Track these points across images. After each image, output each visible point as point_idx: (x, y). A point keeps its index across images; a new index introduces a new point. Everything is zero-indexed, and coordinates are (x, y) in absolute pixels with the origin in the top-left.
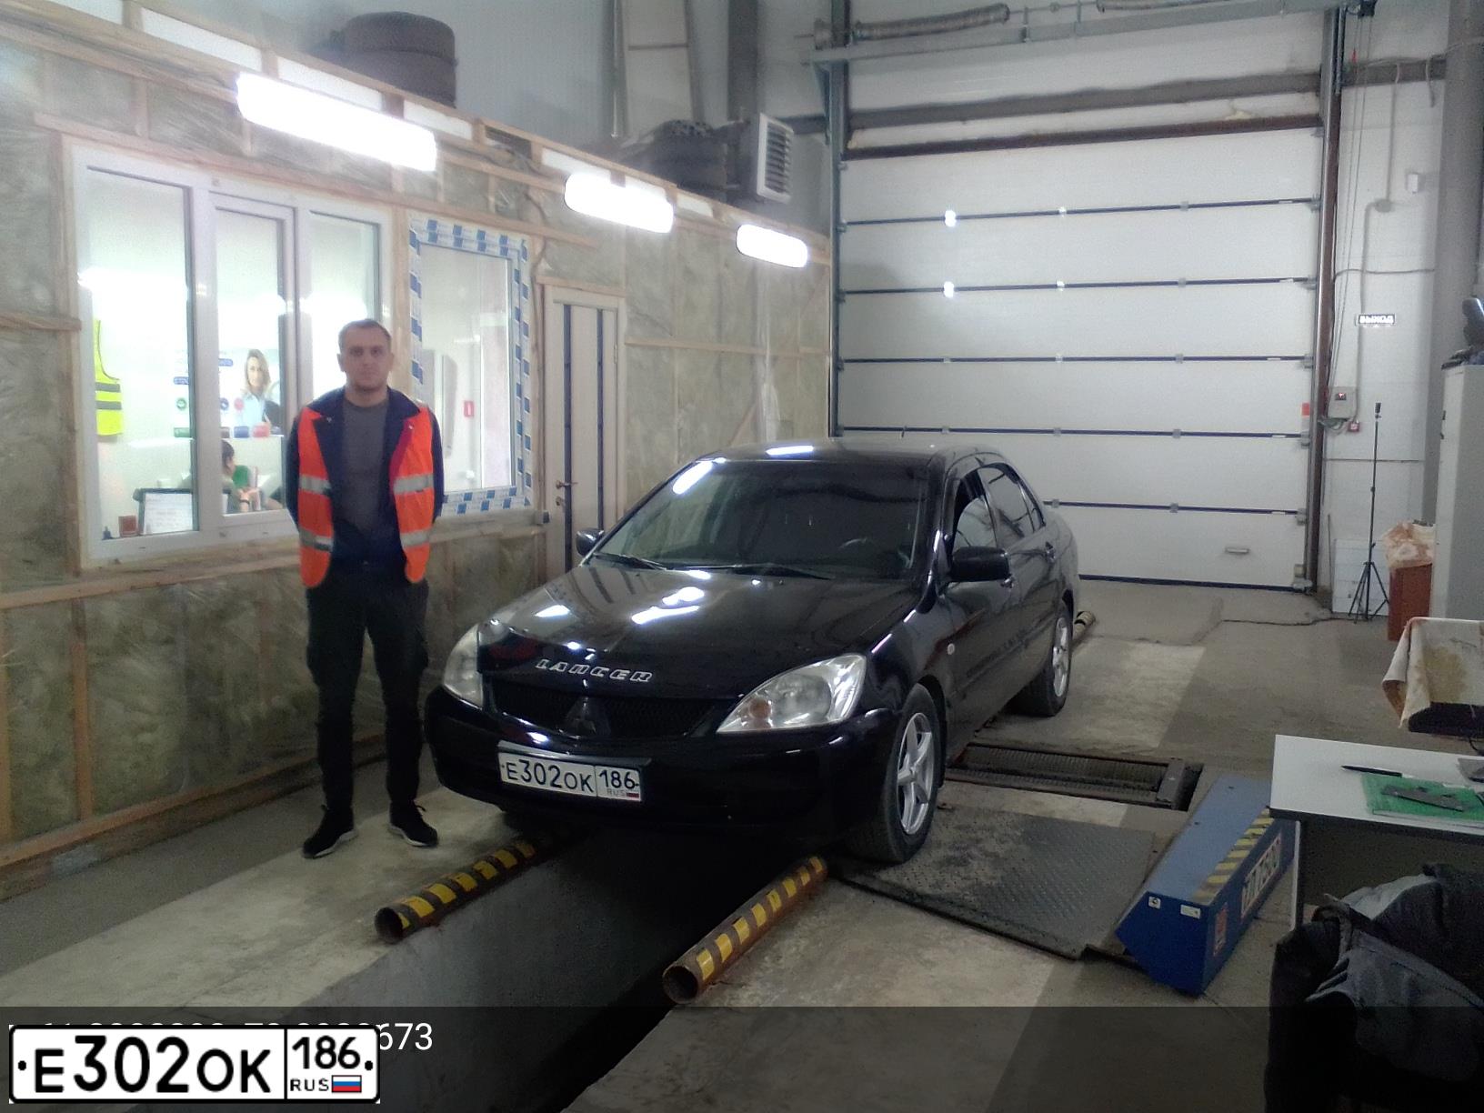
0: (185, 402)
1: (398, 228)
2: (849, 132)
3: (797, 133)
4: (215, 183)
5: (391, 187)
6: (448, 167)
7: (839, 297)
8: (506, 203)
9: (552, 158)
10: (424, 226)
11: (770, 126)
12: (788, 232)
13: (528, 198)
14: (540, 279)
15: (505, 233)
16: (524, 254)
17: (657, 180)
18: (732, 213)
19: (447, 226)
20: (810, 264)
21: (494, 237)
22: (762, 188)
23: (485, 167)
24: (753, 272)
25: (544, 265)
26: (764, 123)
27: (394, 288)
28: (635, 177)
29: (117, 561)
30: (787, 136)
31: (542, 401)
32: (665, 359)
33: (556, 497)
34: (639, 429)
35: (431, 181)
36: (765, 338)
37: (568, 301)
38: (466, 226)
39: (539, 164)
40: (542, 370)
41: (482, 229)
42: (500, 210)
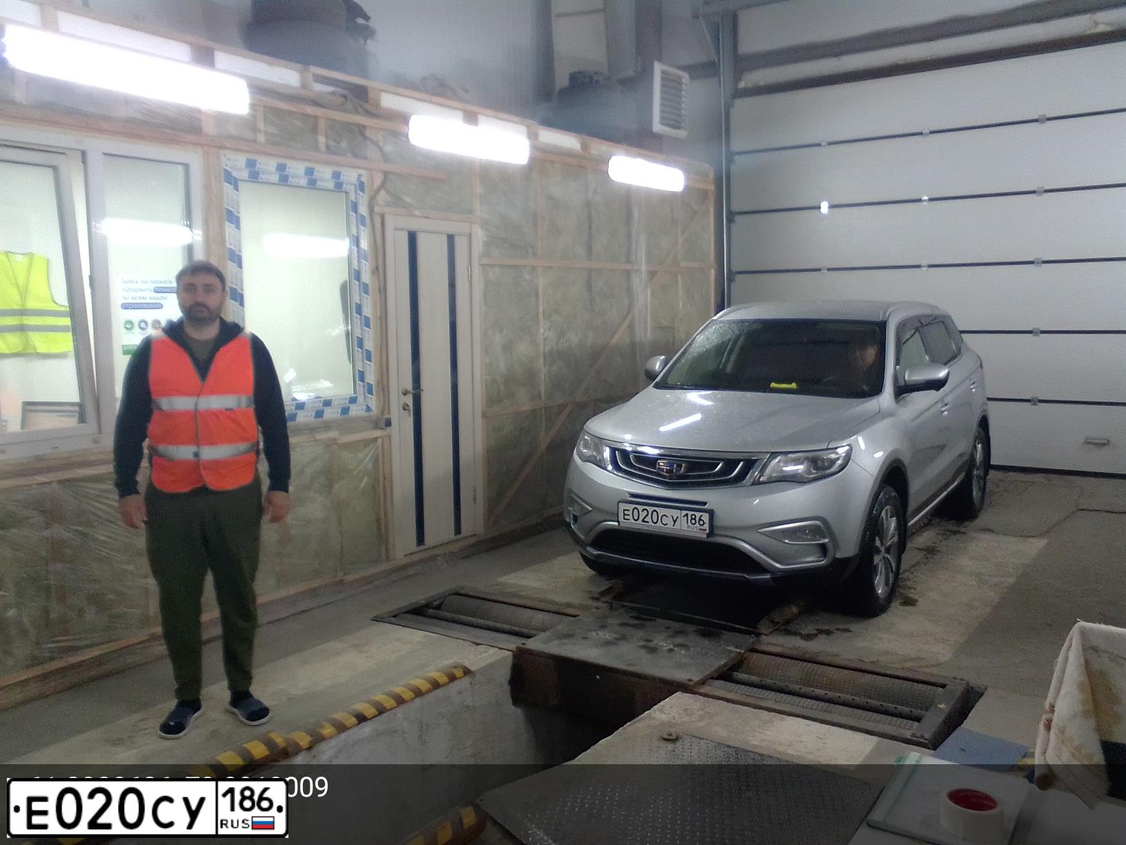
1: (209, 167)
2: (738, 73)
3: (692, 78)
5: (200, 129)
6: (271, 114)
7: (731, 217)
8: (338, 143)
9: (392, 101)
10: (243, 165)
13: (363, 136)
14: (379, 209)
15: (337, 169)
16: (361, 187)
17: (516, 119)
18: (599, 147)
19: (268, 164)
20: (688, 189)
21: (325, 173)
22: (657, 126)
23: (310, 110)
24: (627, 200)
25: (383, 197)
26: (659, 70)
27: (207, 221)
28: (484, 115)
31: (383, 318)
32: (527, 276)
33: (402, 403)
34: (498, 340)
35: (249, 124)
36: (642, 254)
37: (413, 227)
38: (290, 163)
39: (377, 105)
40: (383, 291)
41: (311, 165)
42: (331, 148)
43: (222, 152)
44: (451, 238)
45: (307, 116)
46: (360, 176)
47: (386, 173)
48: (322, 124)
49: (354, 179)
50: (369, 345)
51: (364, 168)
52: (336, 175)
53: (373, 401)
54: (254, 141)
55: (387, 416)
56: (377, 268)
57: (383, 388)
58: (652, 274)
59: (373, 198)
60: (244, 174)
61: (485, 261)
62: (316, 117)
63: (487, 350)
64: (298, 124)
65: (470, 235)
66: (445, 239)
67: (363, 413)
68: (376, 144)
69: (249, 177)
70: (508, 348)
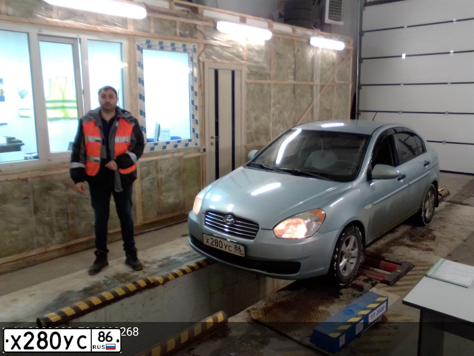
1: (131, 44)
7: (361, 61)
8: (185, 32)
9: (209, 13)
10: (145, 43)
13: (196, 29)
14: (202, 60)
15: (184, 43)
16: (195, 50)
17: (263, 19)
19: (155, 42)
22: (327, 20)
31: (203, 106)
32: (266, 88)
33: (210, 142)
35: (147, 25)
36: (318, 78)
37: (216, 68)
38: (165, 41)
39: (202, 15)
41: (173, 42)
42: (182, 34)
43: (136, 37)
44: (233, 73)
45: (172, 21)
46: (194, 46)
47: (205, 45)
48: (178, 24)
49: (191, 47)
51: (196, 43)
52: (184, 46)
53: (198, 141)
54: (149, 32)
55: (204, 147)
56: (201, 85)
57: (203, 135)
58: (322, 86)
59: (199, 55)
60: (145, 46)
61: (248, 82)
62: (176, 21)
63: (248, 119)
64: (168, 24)
65: (242, 71)
66: (231, 72)
67: (194, 146)
68: (201, 32)
69: (147, 47)
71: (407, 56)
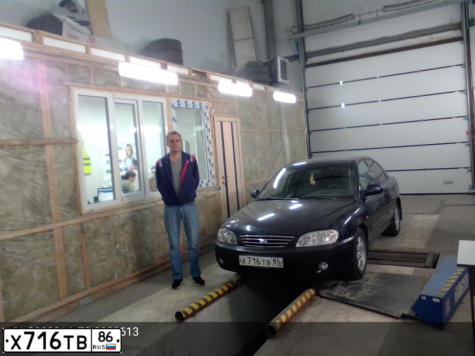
0: (109, 161)
1: (168, 103)
2: (306, 59)
3: (290, 61)
4: (113, 96)
5: (165, 91)
6: (182, 84)
7: (308, 111)
8: (200, 93)
9: (213, 77)
10: (176, 102)
11: (281, 60)
12: (289, 92)
13: (207, 90)
14: (212, 115)
15: (200, 102)
16: (207, 107)
17: (246, 80)
18: (270, 88)
19: (183, 101)
20: (297, 101)
21: (197, 103)
22: (280, 80)
23: (193, 82)
24: (279, 106)
25: (213, 110)
26: (279, 59)
27: (168, 122)
28: (238, 80)
29: (92, 211)
30: (287, 62)
31: (216, 152)
32: (253, 135)
33: (222, 181)
34: (247, 158)
35: (177, 88)
36: (285, 126)
37: (221, 120)
38: (188, 101)
39: (209, 79)
40: (215, 143)
41: (193, 101)
42: (199, 95)
43: (171, 98)
44: (232, 123)
45: (192, 84)
46: (206, 104)
47: (213, 102)
48: (196, 86)
49: (205, 105)
50: (212, 162)
51: (208, 101)
52: (200, 104)
53: (214, 181)
54: (178, 94)
55: (219, 186)
56: (213, 135)
57: (217, 176)
58: (288, 133)
59: (210, 111)
60: (176, 105)
61: (242, 131)
62: (193, 85)
63: (244, 162)
64: (189, 87)
65: (237, 122)
66: (230, 123)
68: (210, 92)
69: (178, 106)
70: (250, 161)
71: (346, 105)
